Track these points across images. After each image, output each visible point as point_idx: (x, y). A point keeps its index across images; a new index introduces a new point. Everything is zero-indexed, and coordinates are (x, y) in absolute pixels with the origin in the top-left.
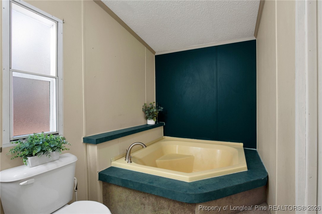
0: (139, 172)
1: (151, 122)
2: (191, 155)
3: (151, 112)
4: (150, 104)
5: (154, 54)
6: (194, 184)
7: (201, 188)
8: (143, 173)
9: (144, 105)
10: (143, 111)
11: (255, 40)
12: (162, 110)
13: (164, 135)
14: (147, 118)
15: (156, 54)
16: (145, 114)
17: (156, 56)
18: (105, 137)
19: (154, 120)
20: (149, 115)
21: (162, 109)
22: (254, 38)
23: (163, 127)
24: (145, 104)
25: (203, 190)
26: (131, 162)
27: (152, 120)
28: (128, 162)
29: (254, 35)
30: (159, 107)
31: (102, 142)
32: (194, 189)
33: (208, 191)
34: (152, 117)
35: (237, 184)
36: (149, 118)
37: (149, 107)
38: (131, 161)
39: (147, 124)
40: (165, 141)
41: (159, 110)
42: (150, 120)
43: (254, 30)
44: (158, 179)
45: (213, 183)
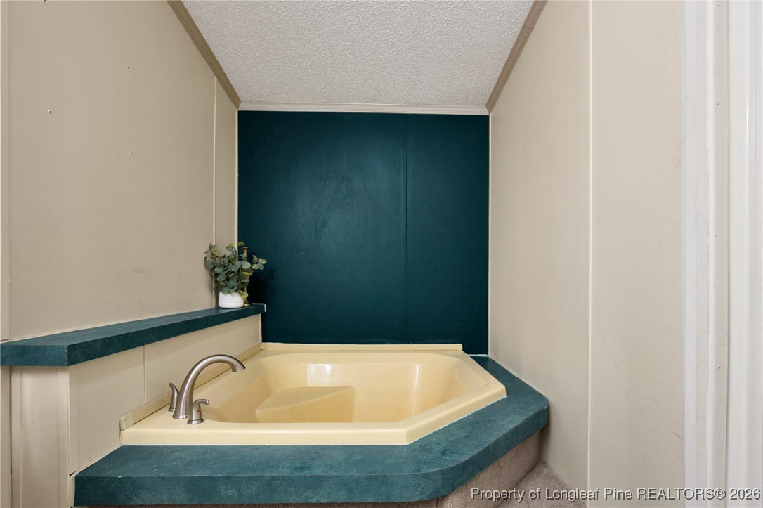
0: (241, 447)
1: (232, 301)
2: (347, 385)
3: (234, 269)
4: (227, 247)
5: (237, 108)
6: (423, 446)
7: (447, 452)
8: (257, 448)
9: (208, 249)
10: (206, 266)
11: (487, 117)
12: (263, 267)
13: (265, 339)
14: (217, 289)
15: (243, 108)
16: (212, 276)
17: (240, 113)
18: (104, 340)
19: (241, 294)
20: (228, 279)
21: (264, 263)
22: (484, 112)
23: (260, 315)
24: (211, 247)
25: (455, 455)
26: (201, 420)
27: (234, 293)
28: (190, 422)
29: (487, 105)
30: (255, 257)
31: (92, 359)
32: (434, 459)
33: (469, 456)
34: (236, 284)
35: (511, 427)
36: (226, 289)
37: (224, 257)
38: (201, 415)
39: (218, 308)
40: (263, 357)
41: (255, 267)
42: (229, 292)
43: (491, 91)
44: (318, 453)
45: (463, 435)
